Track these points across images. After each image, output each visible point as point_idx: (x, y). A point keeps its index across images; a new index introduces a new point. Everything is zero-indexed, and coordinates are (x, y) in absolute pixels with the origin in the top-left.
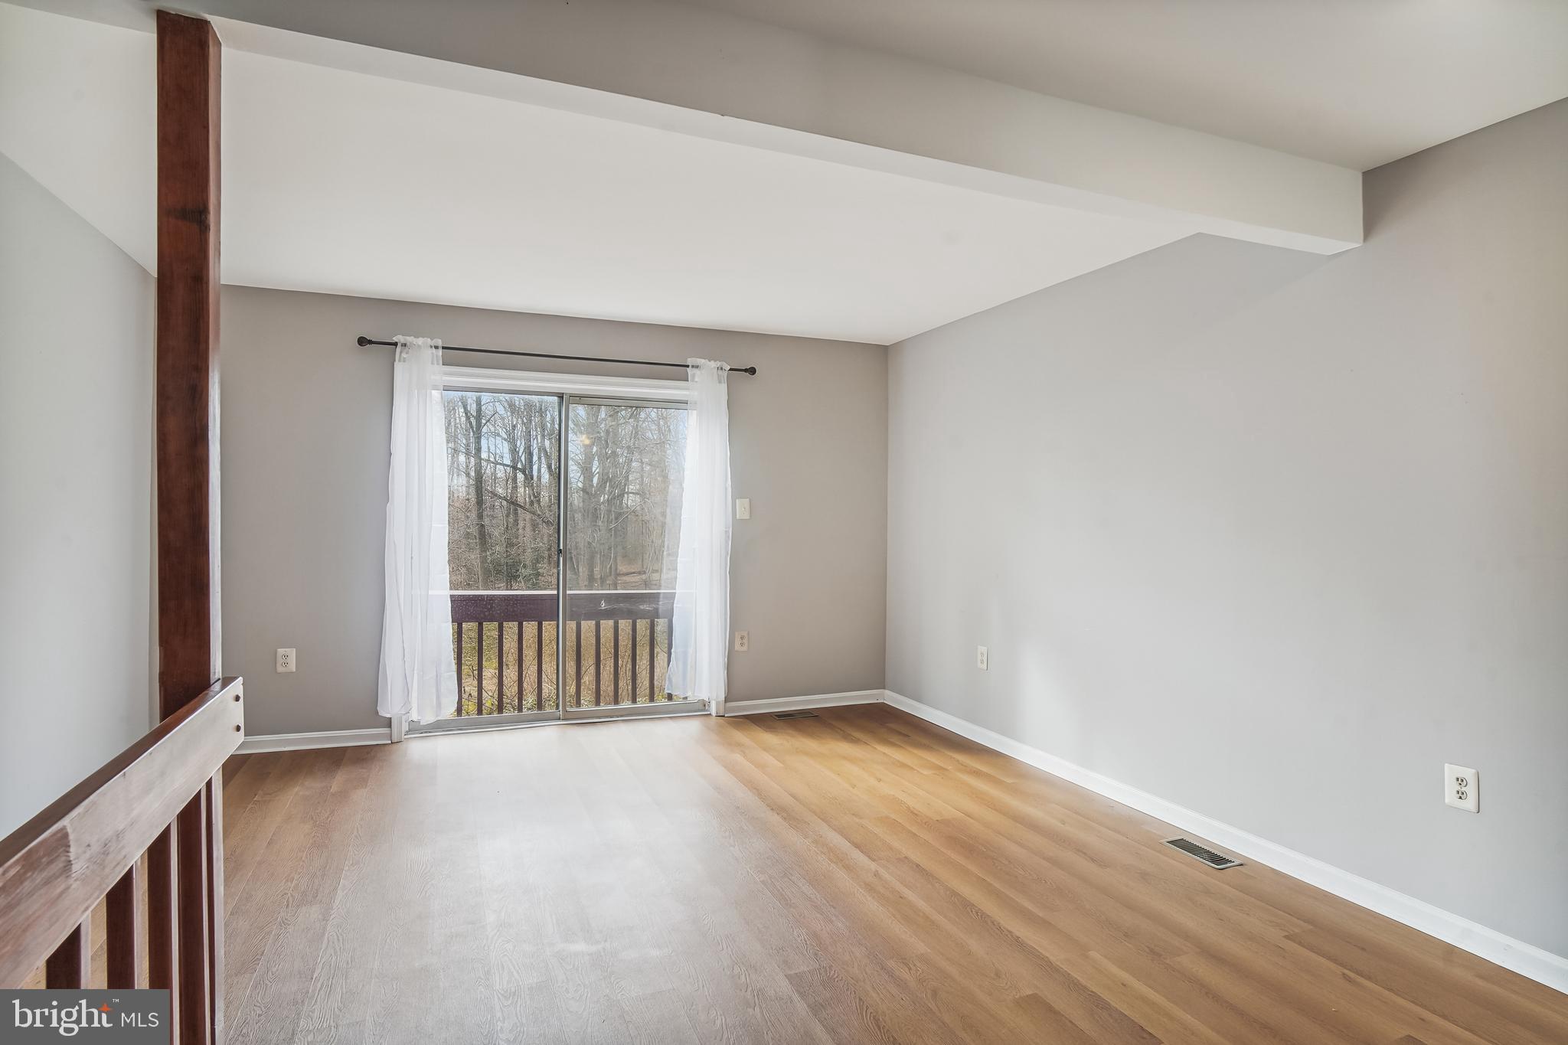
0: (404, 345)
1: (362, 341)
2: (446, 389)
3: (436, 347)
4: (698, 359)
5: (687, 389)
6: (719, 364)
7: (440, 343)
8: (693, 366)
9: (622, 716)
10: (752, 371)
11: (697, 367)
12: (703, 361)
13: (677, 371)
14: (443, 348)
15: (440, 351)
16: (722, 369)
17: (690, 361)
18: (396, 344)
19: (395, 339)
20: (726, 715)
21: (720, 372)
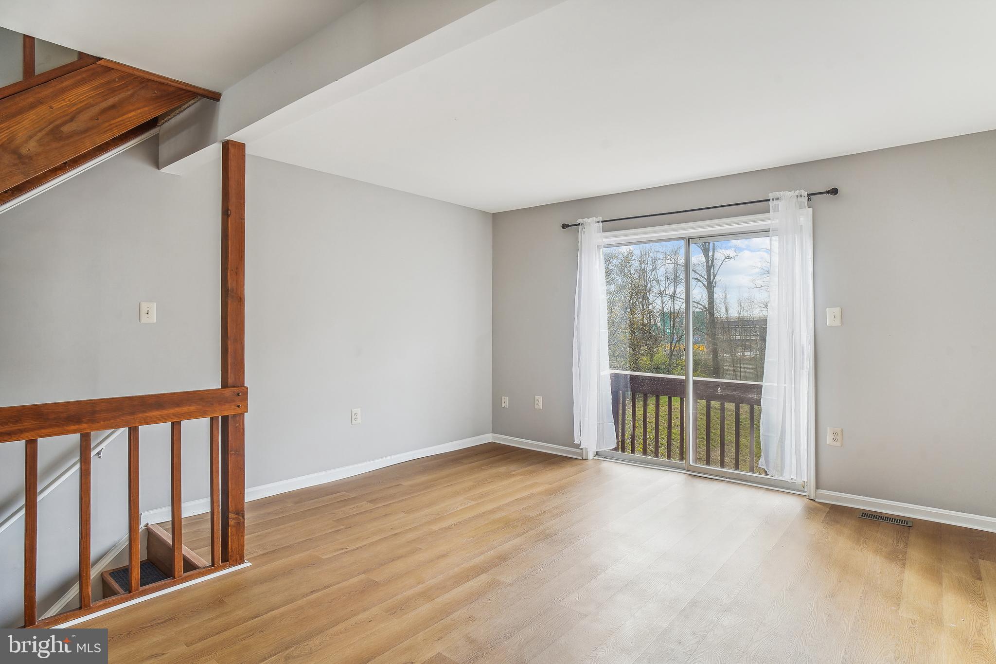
0: (582, 224)
1: (564, 226)
2: (606, 246)
3: (598, 222)
4: (777, 193)
5: (769, 219)
6: (797, 192)
7: (600, 219)
8: (773, 199)
9: (729, 478)
10: (834, 191)
11: (777, 199)
12: (782, 193)
13: (760, 205)
14: (602, 222)
15: (601, 224)
16: (801, 196)
17: (771, 196)
18: (579, 224)
19: (578, 222)
20: (816, 500)
21: (800, 199)
